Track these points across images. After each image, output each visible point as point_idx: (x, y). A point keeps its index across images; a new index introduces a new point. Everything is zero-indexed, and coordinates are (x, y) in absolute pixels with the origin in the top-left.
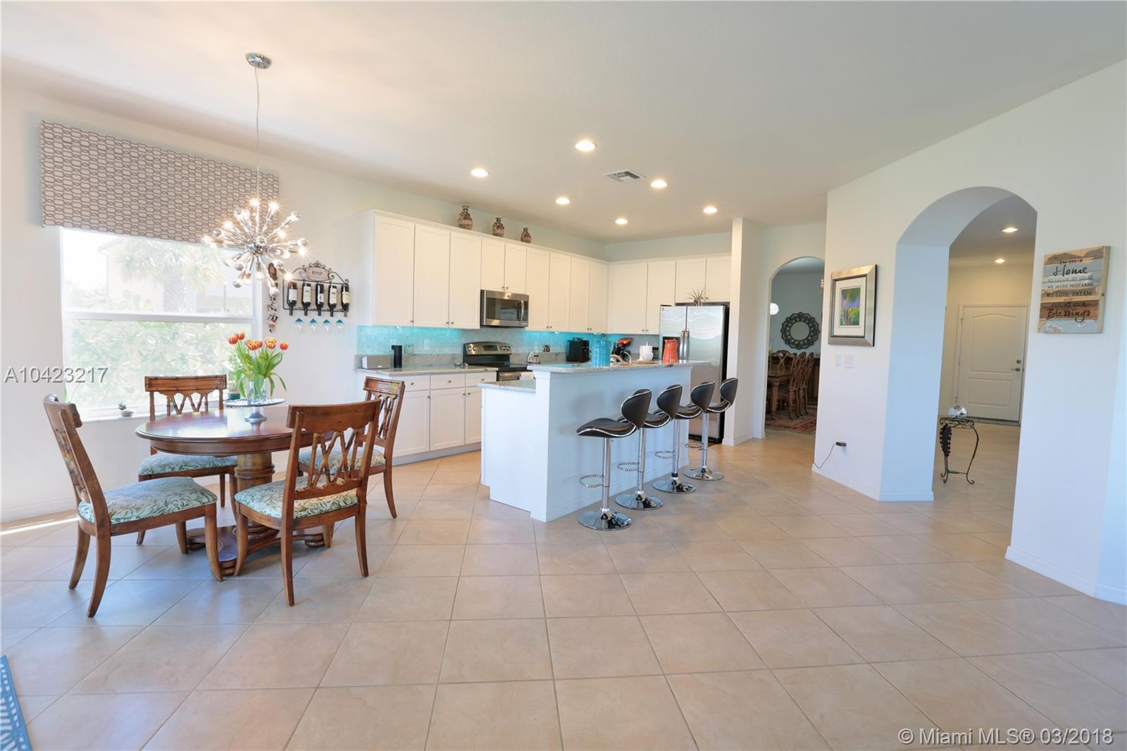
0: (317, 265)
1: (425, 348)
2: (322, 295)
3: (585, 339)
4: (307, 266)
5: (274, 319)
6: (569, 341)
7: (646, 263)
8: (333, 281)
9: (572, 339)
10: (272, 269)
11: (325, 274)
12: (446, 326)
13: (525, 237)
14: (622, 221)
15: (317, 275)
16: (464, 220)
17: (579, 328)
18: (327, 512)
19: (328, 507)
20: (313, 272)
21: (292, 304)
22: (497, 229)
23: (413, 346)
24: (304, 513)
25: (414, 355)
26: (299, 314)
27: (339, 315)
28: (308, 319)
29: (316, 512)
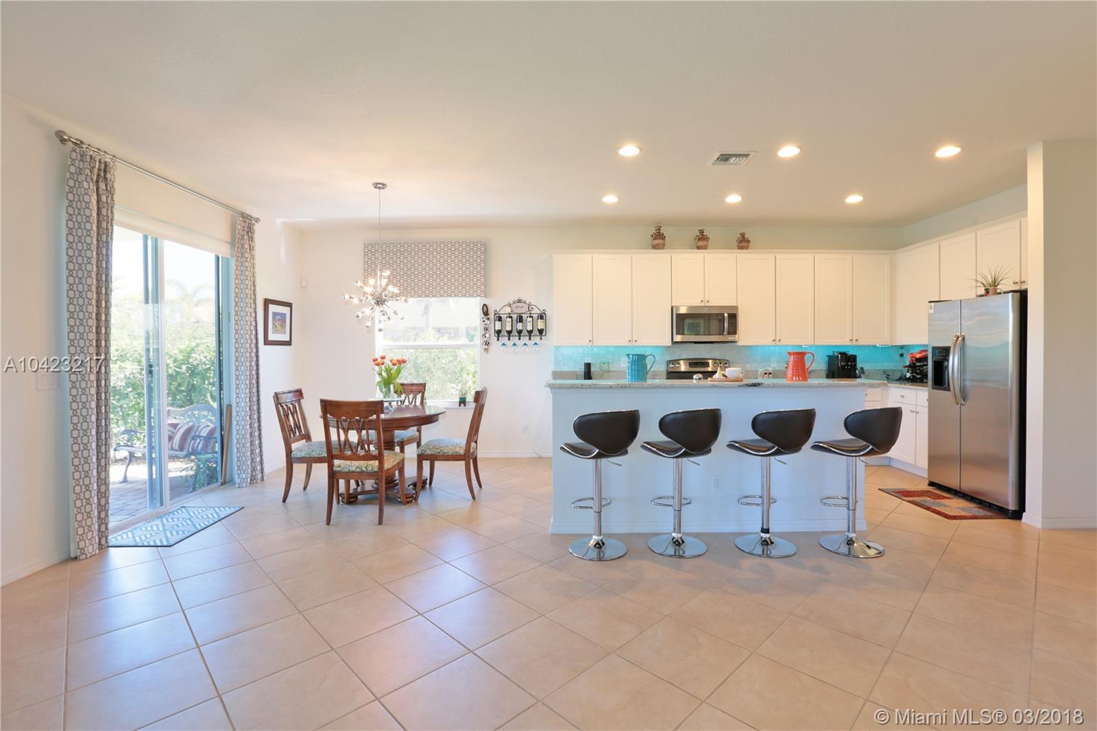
0: (519, 301)
1: (622, 365)
2: (521, 324)
3: (851, 352)
4: (511, 302)
5: (487, 343)
6: (828, 356)
7: (936, 245)
8: (533, 312)
9: (832, 354)
10: (485, 309)
11: (525, 309)
12: (629, 344)
13: (743, 243)
14: (854, 199)
15: (520, 309)
16: (658, 240)
17: (839, 339)
18: (353, 472)
19: (353, 469)
20: (516, 307)
21: (499, 332)
22: (701, 241)
23: (608, 363)
24: (339, 469)
25: (609, 372)
26: (504, 339)
27: (536, 339)
28: (511, 343)
29: (346, 470)
